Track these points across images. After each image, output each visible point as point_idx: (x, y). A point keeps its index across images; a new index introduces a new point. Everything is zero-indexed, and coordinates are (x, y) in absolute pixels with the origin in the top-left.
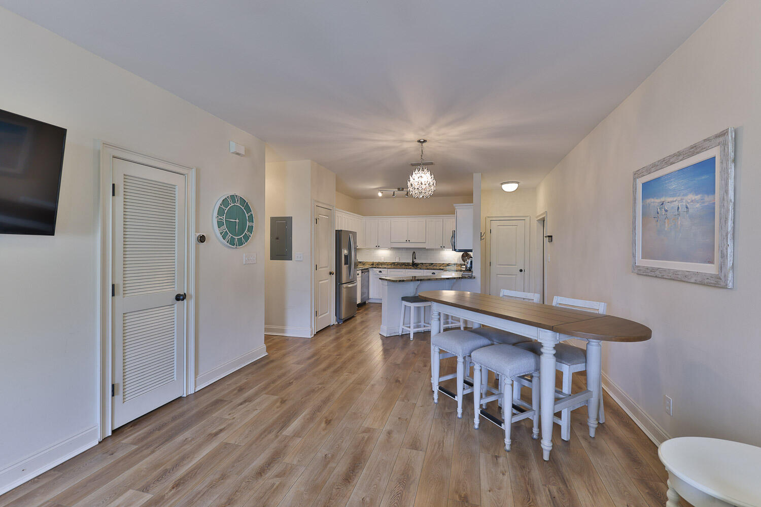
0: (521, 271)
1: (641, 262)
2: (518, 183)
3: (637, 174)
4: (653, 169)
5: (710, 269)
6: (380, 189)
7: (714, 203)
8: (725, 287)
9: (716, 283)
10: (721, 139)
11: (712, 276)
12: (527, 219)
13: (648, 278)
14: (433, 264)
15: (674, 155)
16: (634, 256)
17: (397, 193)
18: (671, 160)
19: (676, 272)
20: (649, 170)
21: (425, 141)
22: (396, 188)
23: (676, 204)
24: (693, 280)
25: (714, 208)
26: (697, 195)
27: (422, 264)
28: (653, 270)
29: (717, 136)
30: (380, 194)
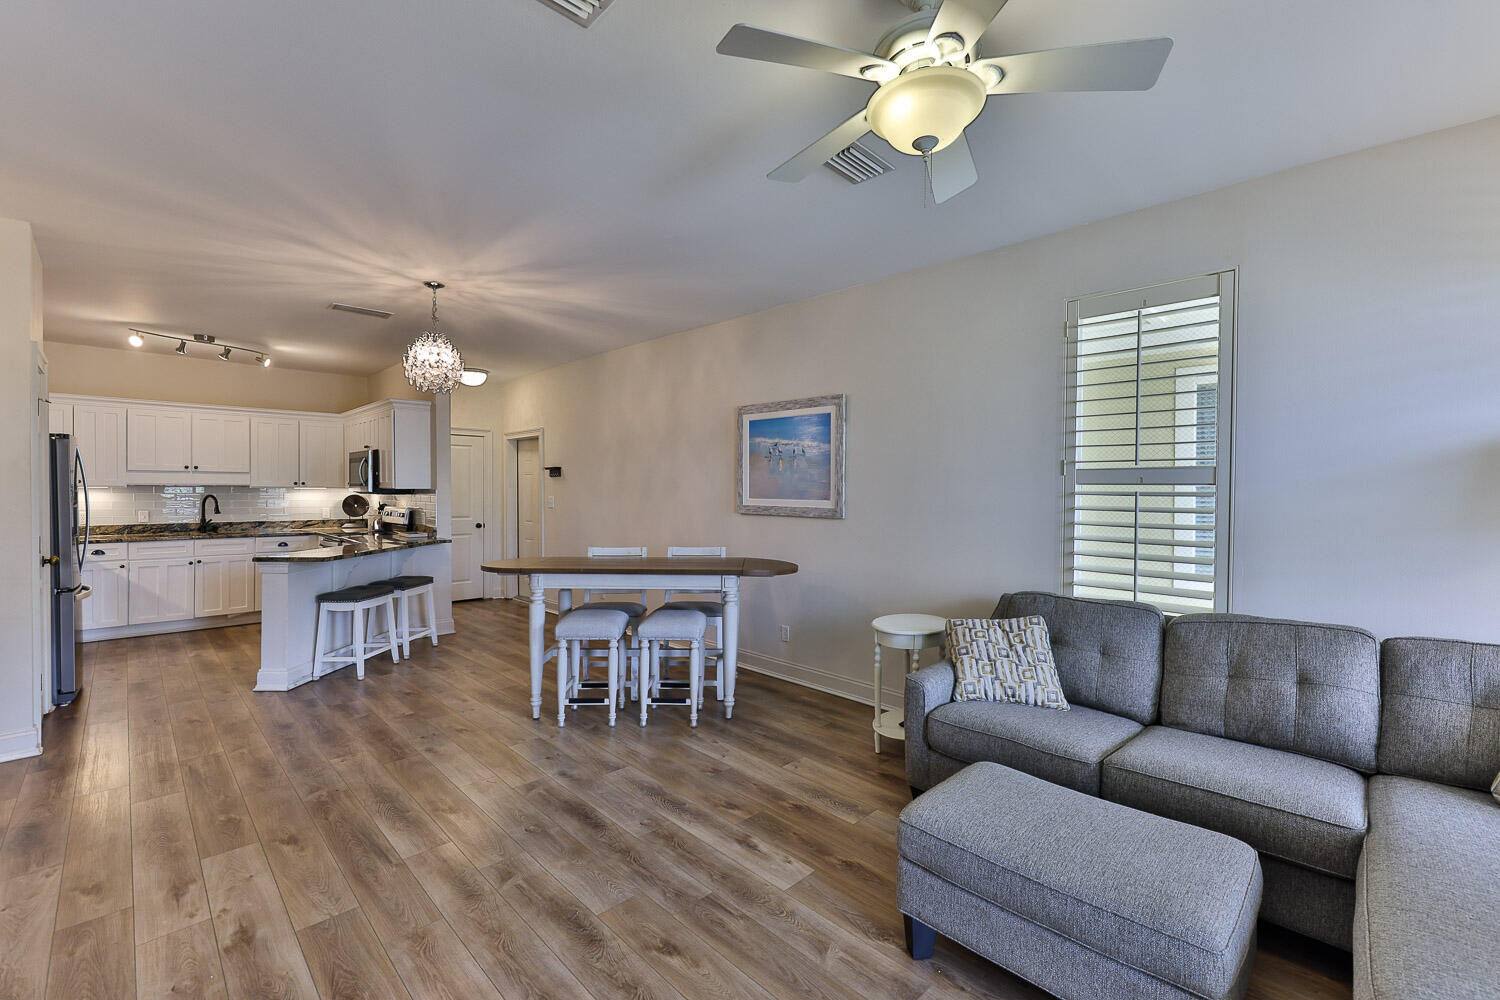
0: (479, 526)
1: (747, 501)
2: (486, 372)
3: (741, 411)
4: (765, 410)
5: (828, 505)
6: (135, 328)
7: (830, 451)
8: (841, 518)
9: (834, 515)
10: (836, 401)
11: (829, 510)
12: (488, 436)
13: (761, 518)
14: (263, 523)
15: (790, 402)
16: (741, 496)
17: (192, 345)
18: (788, 406)
19: (793, 509)
20: (760, 409)
21: (440, 286)
22: (189, 334)
23: (791, 447)
24: (811, 515)
25: (829, 455)
26: (814, 441)
27: (231, 524)
28: (766, 508)
29: (833, 398)
30: (135, 341)
